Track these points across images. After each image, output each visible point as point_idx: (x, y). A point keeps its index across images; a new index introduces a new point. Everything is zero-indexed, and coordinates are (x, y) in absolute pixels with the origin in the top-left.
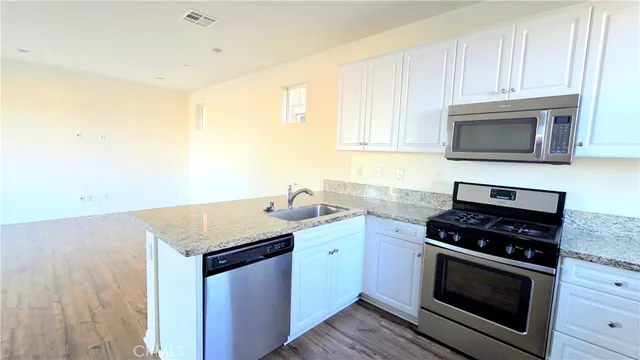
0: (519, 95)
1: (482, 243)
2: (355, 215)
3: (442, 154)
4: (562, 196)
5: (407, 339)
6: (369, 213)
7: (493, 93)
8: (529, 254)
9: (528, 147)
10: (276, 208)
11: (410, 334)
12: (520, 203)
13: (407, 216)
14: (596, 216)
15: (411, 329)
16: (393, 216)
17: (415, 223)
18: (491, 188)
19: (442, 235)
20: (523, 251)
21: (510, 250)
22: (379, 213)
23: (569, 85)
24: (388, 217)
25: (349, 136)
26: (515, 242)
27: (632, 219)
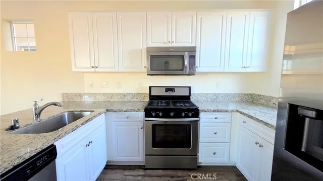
0: (175, 45)
1: (172, 114)
2: (100, 114)
3: (145, 72)
4: (190, 88)
5: (142, 176)
6: (107, 110)
7: (164, 43)
8: (190, 114)
9: (181, 68)
10: (21, 124)
11: (141, 172)
12: (177, 93)
13: (132, 108)
14: (199, 94)
15: (141, 168)
16: (125, 109)
17: (138, 110)
18: (165, 88)
19: (154, 114)
20: (188, 114)
21: (183, 114)
22: (115, 109)
23: (192, 43)
24: (121, 111)
25: (82, 62)
26: (184, 110)
27: (208, 94)
